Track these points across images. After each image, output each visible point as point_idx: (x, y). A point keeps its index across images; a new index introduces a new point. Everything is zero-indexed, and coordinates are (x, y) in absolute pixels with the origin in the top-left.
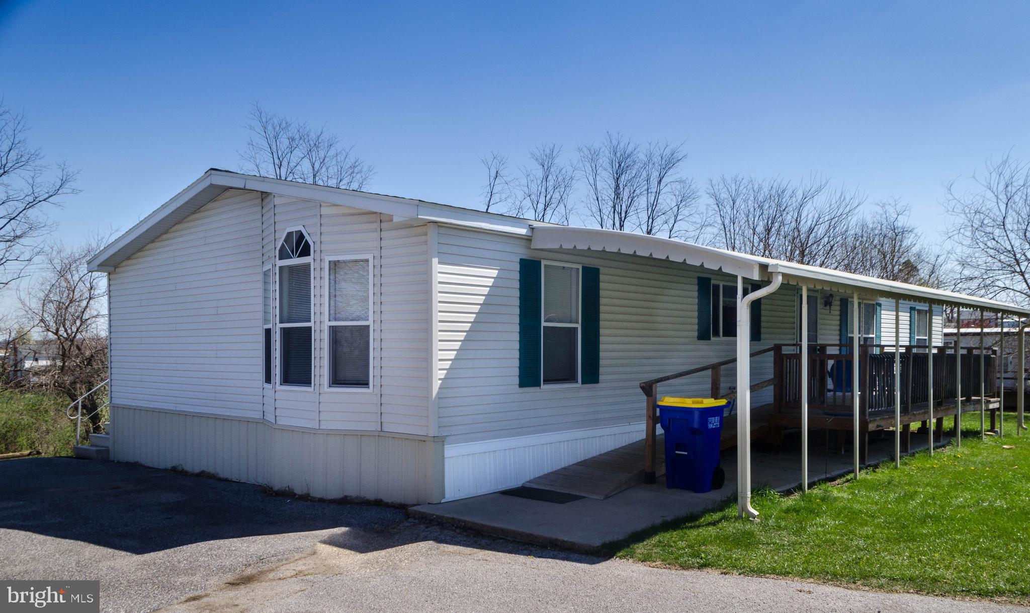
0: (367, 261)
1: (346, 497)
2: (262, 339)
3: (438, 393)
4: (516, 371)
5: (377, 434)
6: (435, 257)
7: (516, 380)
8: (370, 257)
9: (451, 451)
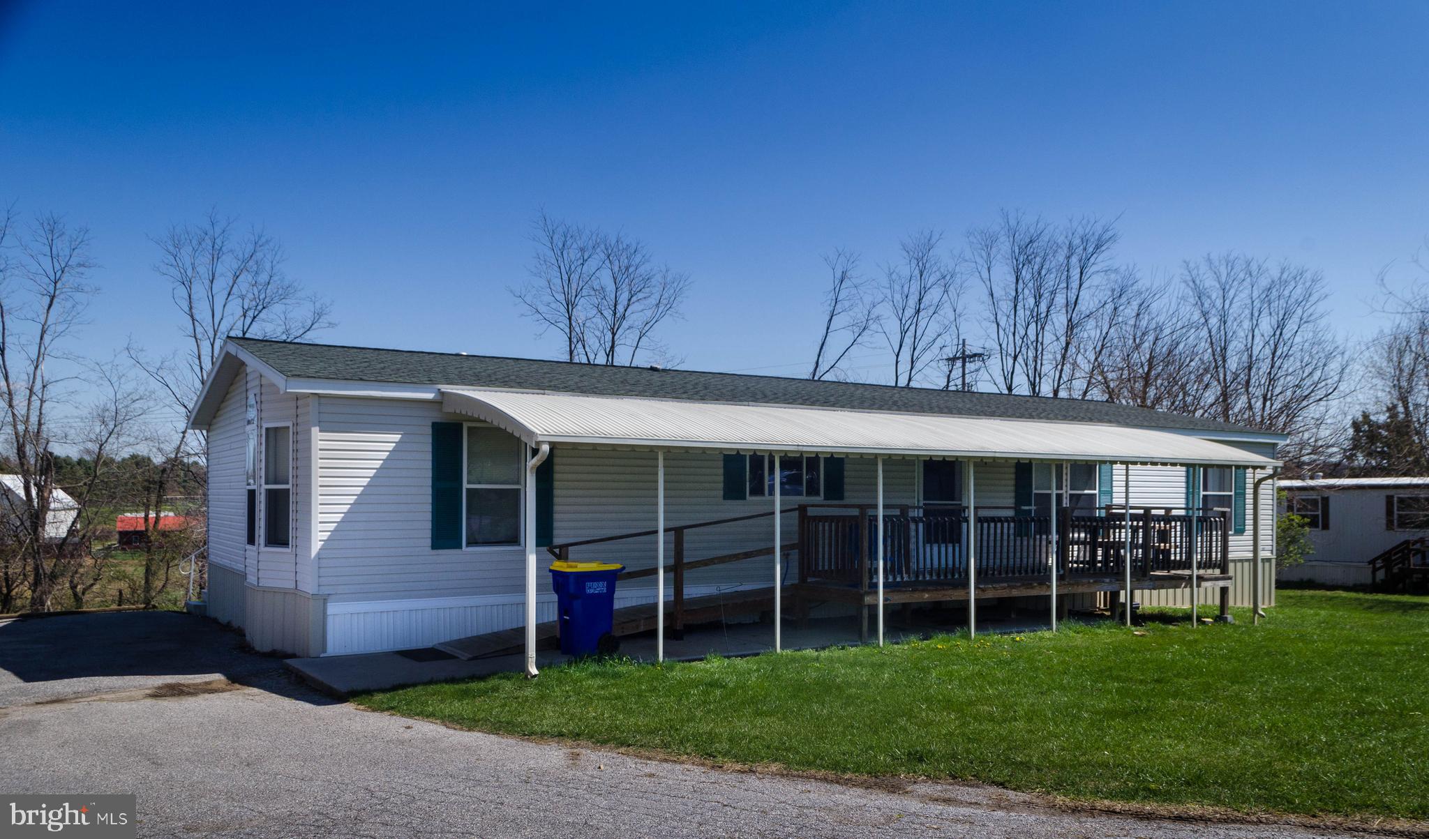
0: (288, 427)
1: (274, 650)
2: (245, 498)
3: (318, 554)
4: (429, 534)
5: (292, 591)
6: (315, 426)
7: (429, 542)
8: (289, 424)
9: (332, 609)
